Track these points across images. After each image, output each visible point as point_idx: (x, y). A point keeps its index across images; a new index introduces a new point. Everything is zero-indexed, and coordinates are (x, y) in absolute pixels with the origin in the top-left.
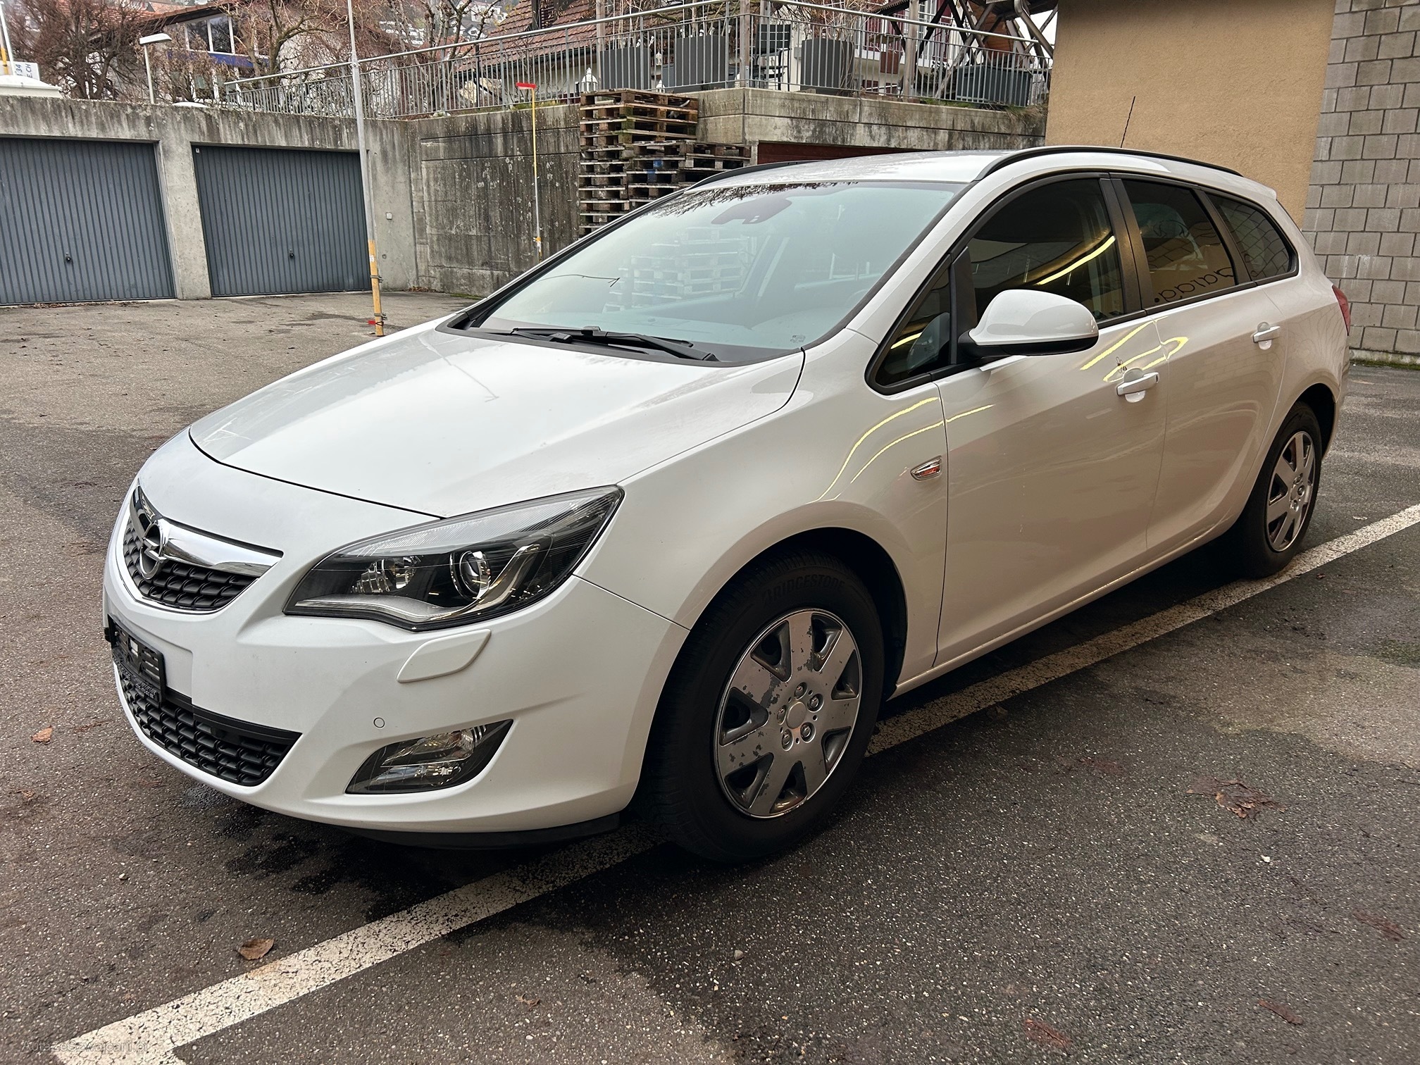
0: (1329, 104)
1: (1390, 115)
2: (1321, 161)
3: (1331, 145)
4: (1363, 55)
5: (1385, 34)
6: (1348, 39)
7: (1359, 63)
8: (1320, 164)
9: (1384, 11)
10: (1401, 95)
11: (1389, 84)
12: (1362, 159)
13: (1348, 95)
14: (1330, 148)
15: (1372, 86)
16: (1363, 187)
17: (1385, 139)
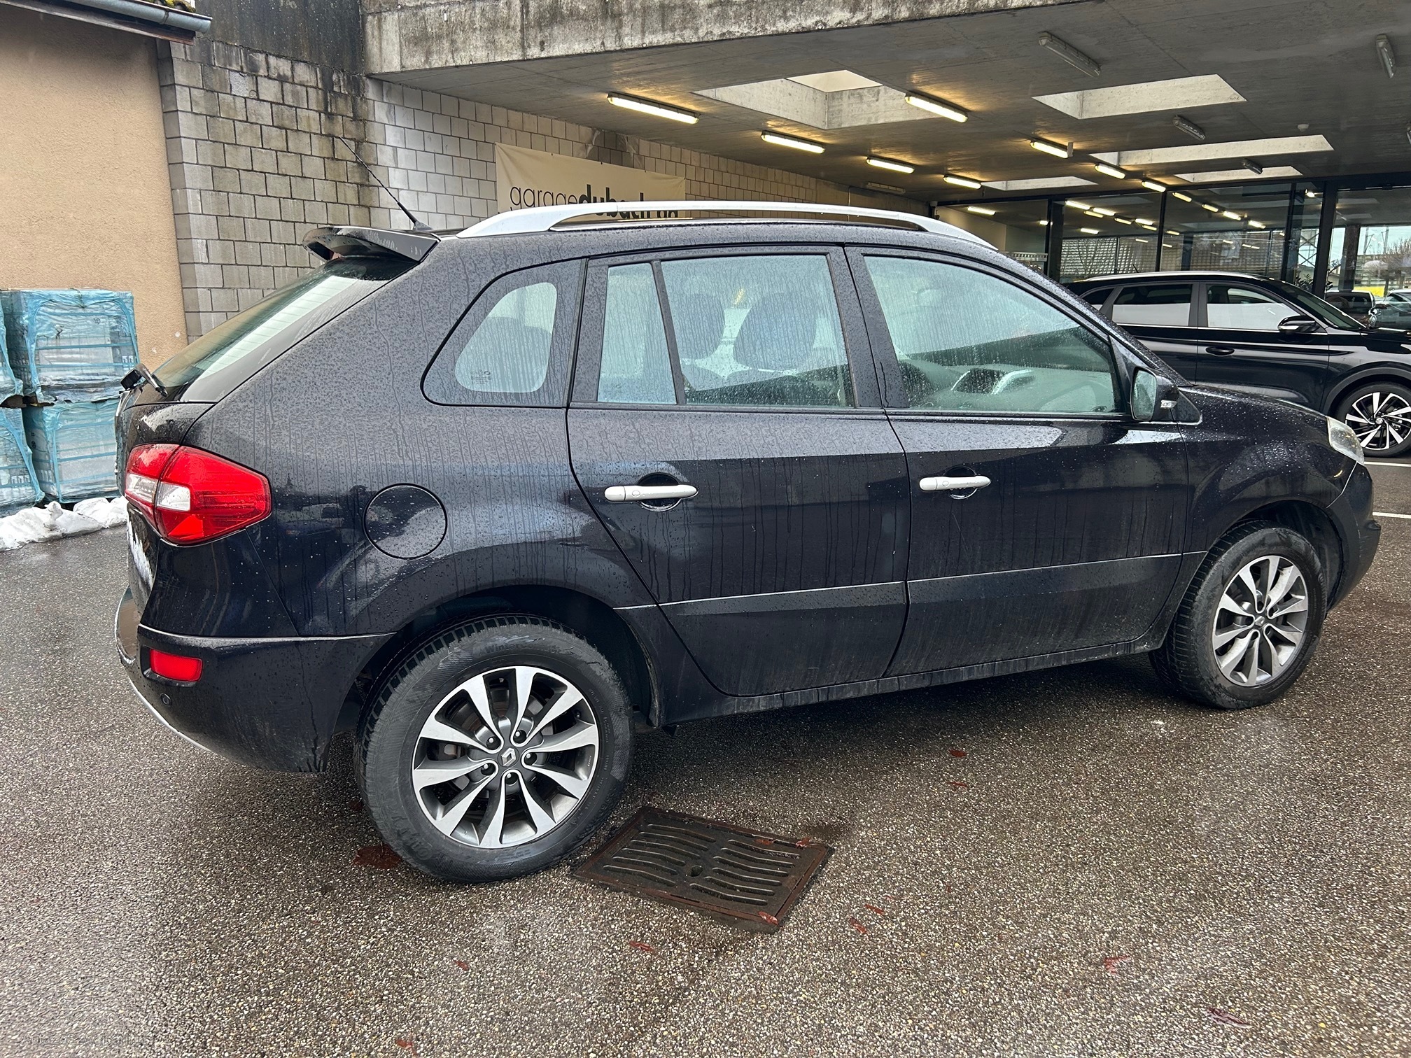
0: (195, 205)
1: (248, 222)
2: (202, 263)
3: (207, 248)
4: (213, 160)
5: (228, 144)
6: (196, 139)
7: (212, 167)
8: (202, 266)
9: (221, 119)
10: (253, 205)
11: (241, 193)
12: (237, 264)
13: (209, 198)
14: (207, 251)
15: (228, 193)
16: (244, 290)
17: (250, 246)
